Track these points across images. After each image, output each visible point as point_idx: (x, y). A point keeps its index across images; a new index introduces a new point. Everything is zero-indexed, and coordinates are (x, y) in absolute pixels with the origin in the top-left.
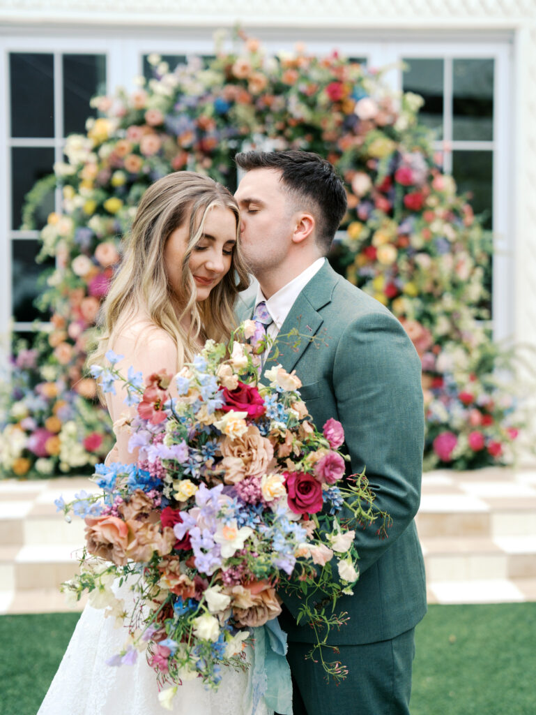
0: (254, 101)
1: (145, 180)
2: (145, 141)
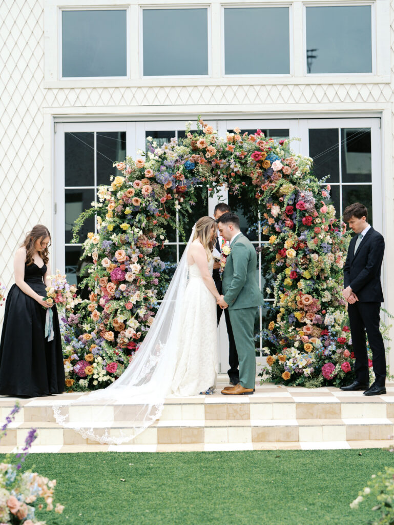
0: (209, 162)
1: (145, 211)
2: (145, 187)
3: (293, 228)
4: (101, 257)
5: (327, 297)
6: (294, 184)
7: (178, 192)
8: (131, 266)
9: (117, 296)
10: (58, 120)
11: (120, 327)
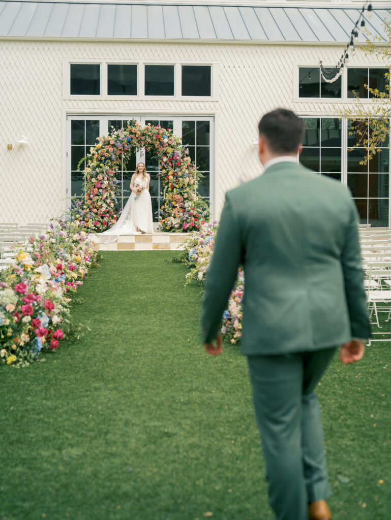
0: (137, 138)
1: (110, 158)
2: (110, 149)
3: (172, 167)
4: (92, 177)
5: (186, 196)
6: (172, 147)
7: (124, 151)
8: (104, 182)
9: (98, 194)
10: (68, 114)
11: (99, 207)
